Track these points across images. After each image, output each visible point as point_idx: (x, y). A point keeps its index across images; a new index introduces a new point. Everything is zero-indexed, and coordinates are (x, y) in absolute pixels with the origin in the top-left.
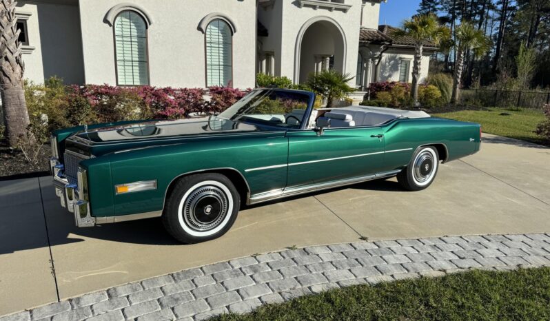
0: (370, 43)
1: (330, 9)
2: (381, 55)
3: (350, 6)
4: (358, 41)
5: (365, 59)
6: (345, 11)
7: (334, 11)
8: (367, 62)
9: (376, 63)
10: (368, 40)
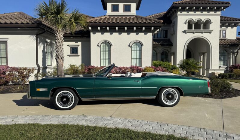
0: (229, 46)
1: (202, 33)
2: (238, 51)
3: (213, 30)
4: (219, 45)
5: (229, 54)
6: (210, 33)
7: (204, 33)
8: (230, 55)
9: (236, 55)
10: (228, 44)
